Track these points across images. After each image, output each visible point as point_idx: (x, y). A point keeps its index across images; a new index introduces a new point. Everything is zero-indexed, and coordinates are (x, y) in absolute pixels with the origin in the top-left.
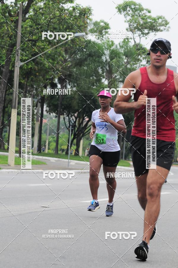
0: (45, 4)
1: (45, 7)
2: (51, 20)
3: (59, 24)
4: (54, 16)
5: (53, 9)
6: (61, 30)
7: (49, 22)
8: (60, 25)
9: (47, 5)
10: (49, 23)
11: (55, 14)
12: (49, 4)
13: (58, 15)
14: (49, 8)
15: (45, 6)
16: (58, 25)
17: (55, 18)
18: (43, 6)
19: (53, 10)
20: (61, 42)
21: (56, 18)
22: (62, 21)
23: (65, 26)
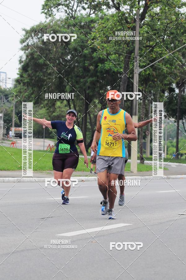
0: (161, 9)
1: (162, 13)
2: (167, 25)
3: (176, 28)
4: (171, 20)
5: (169, 13)
6: (178, 34)
7: (165, 27)
8: (178, 29)
9: (163, 10)
10: (166, 29)
11: (171, 19)
12: (164, 9)
13: (175, 20)
14: (165, 13)
15: (161, 11)
16: (175, 30)
17: (171, 23)
18: (159, 12)
19: (169, 15)
20: (179, 47)
21: (173, 22)
22: (179, 25)
23: (182, 31)
